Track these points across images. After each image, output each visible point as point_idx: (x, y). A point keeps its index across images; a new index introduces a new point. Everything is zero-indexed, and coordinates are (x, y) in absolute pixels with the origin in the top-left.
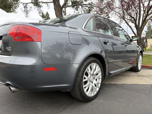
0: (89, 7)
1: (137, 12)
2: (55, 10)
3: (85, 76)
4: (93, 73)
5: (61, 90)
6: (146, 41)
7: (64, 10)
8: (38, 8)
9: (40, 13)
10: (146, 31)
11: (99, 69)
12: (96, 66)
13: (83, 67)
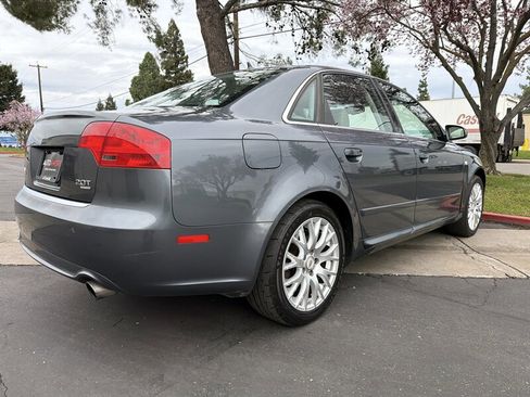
0: (318, 9)
1: (485, 27)
2: (200, 20)
3: (288, 254)
4: (314, 245)
5: (224, 294)
6: (521, 125)
7: (232, 20)
8: (143, 13)
9: (149, 29)
10: (523, 87)
11: (333, 233)
12: (322, 225)
13: (284, 229)
